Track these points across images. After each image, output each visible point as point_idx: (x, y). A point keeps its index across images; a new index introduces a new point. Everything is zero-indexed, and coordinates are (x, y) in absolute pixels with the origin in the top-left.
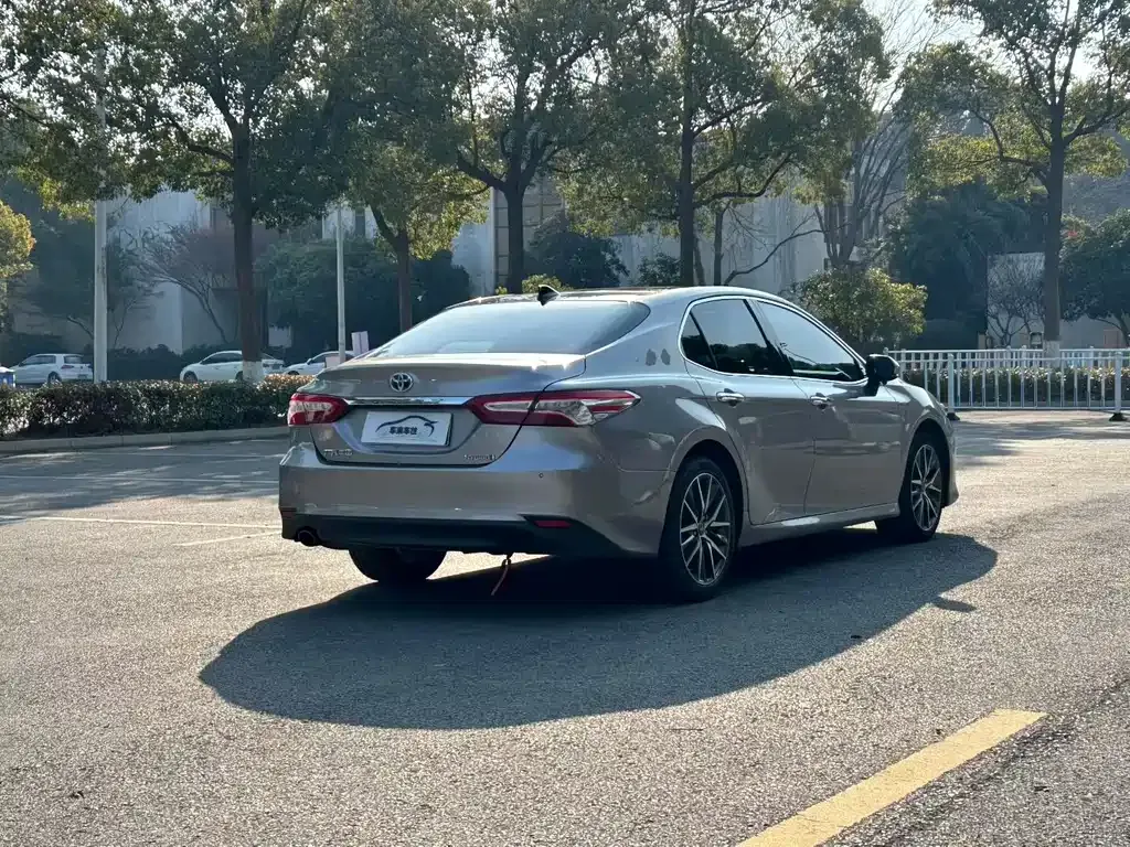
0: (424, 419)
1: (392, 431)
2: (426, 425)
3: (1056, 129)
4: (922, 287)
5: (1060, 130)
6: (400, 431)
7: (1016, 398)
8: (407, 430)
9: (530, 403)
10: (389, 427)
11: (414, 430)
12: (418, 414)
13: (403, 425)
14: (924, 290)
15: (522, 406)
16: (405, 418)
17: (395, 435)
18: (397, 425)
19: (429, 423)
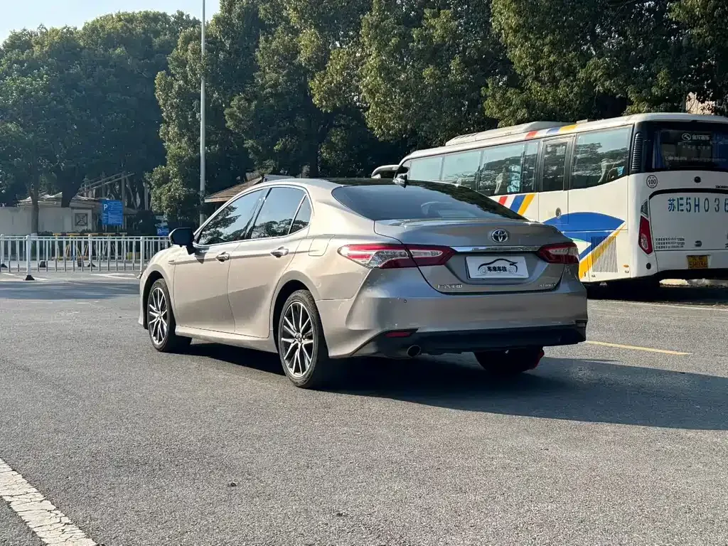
0: (509, 261)
1: (489, 269)
2: (510, 265)
6: (495, 269)
8: (499, 269)
10: (486, 267)
11: (504, 269)
12: (505, 258)
13: (496, 264)
16: (495, 261)
17: (493, 272)
18: (492, 266)
19: (513, 264)
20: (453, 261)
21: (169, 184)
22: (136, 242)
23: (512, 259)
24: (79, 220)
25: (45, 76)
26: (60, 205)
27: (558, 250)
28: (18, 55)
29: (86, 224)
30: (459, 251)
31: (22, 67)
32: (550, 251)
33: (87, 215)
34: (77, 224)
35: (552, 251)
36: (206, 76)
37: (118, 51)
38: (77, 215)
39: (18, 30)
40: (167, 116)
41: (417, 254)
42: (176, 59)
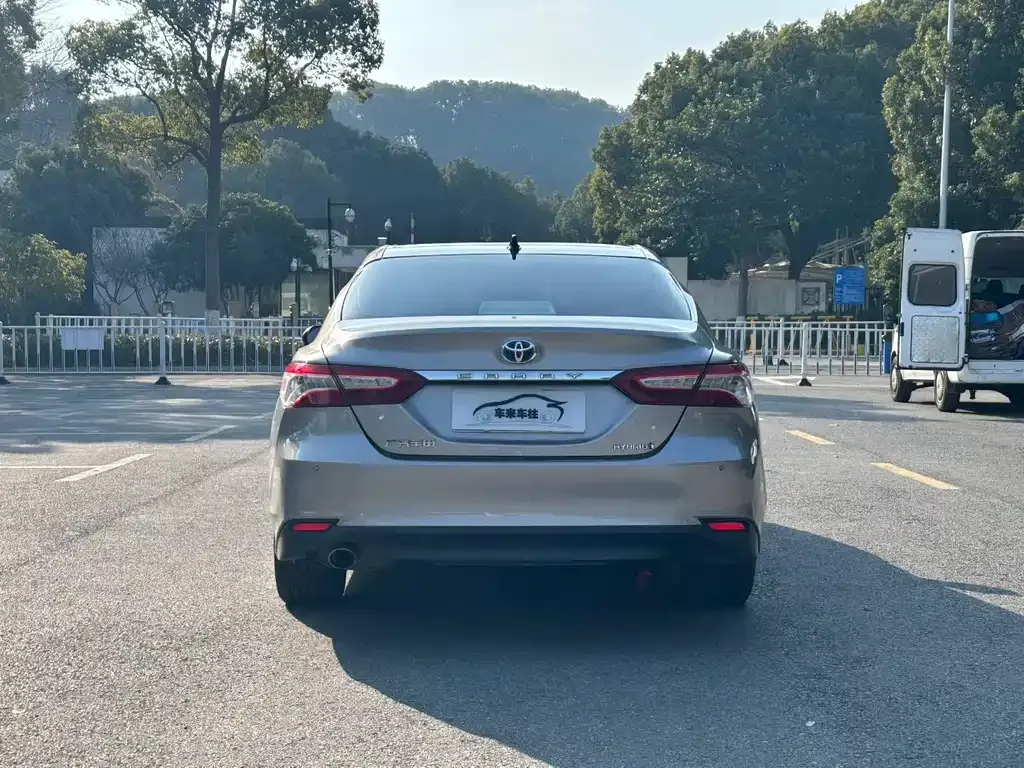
0: (547, 399)
1: (499, 414)
2: (549, 406)
3: (214, 114)
4: (82, 254)
5: (218, 115)
6: (511, 414)
7: (226, 363)
8: (522, 413)
9: (696, 377)
10: (494, 408)
11: (533, 414)
12: (539, 393)
13: (516, 406)
14: (84, 259)
15: (683, 382)
16: (517, 398)
17: (505, 419)
18: (505, 407)
19: (555, 404)
20: (423, 399)
21: (893, 244)
22: (860, 332)
23: (556, 395)
24: (806, 297)
25: (758, 95)
26: (787, 276)
27: (673, 378)
28: (728, 69)
29: (818, 303)
30: (430, 379)
31: (729, 85)
32: (643, 381)
33: (818, 290)
34: (804, 303)
35: (647, 382)
36: (950, 80)
37: (868, 48)
38: (804, 290)
39: (737, 33)
40: (898, 143)
41: (355, 382)
42: (908, 59)
